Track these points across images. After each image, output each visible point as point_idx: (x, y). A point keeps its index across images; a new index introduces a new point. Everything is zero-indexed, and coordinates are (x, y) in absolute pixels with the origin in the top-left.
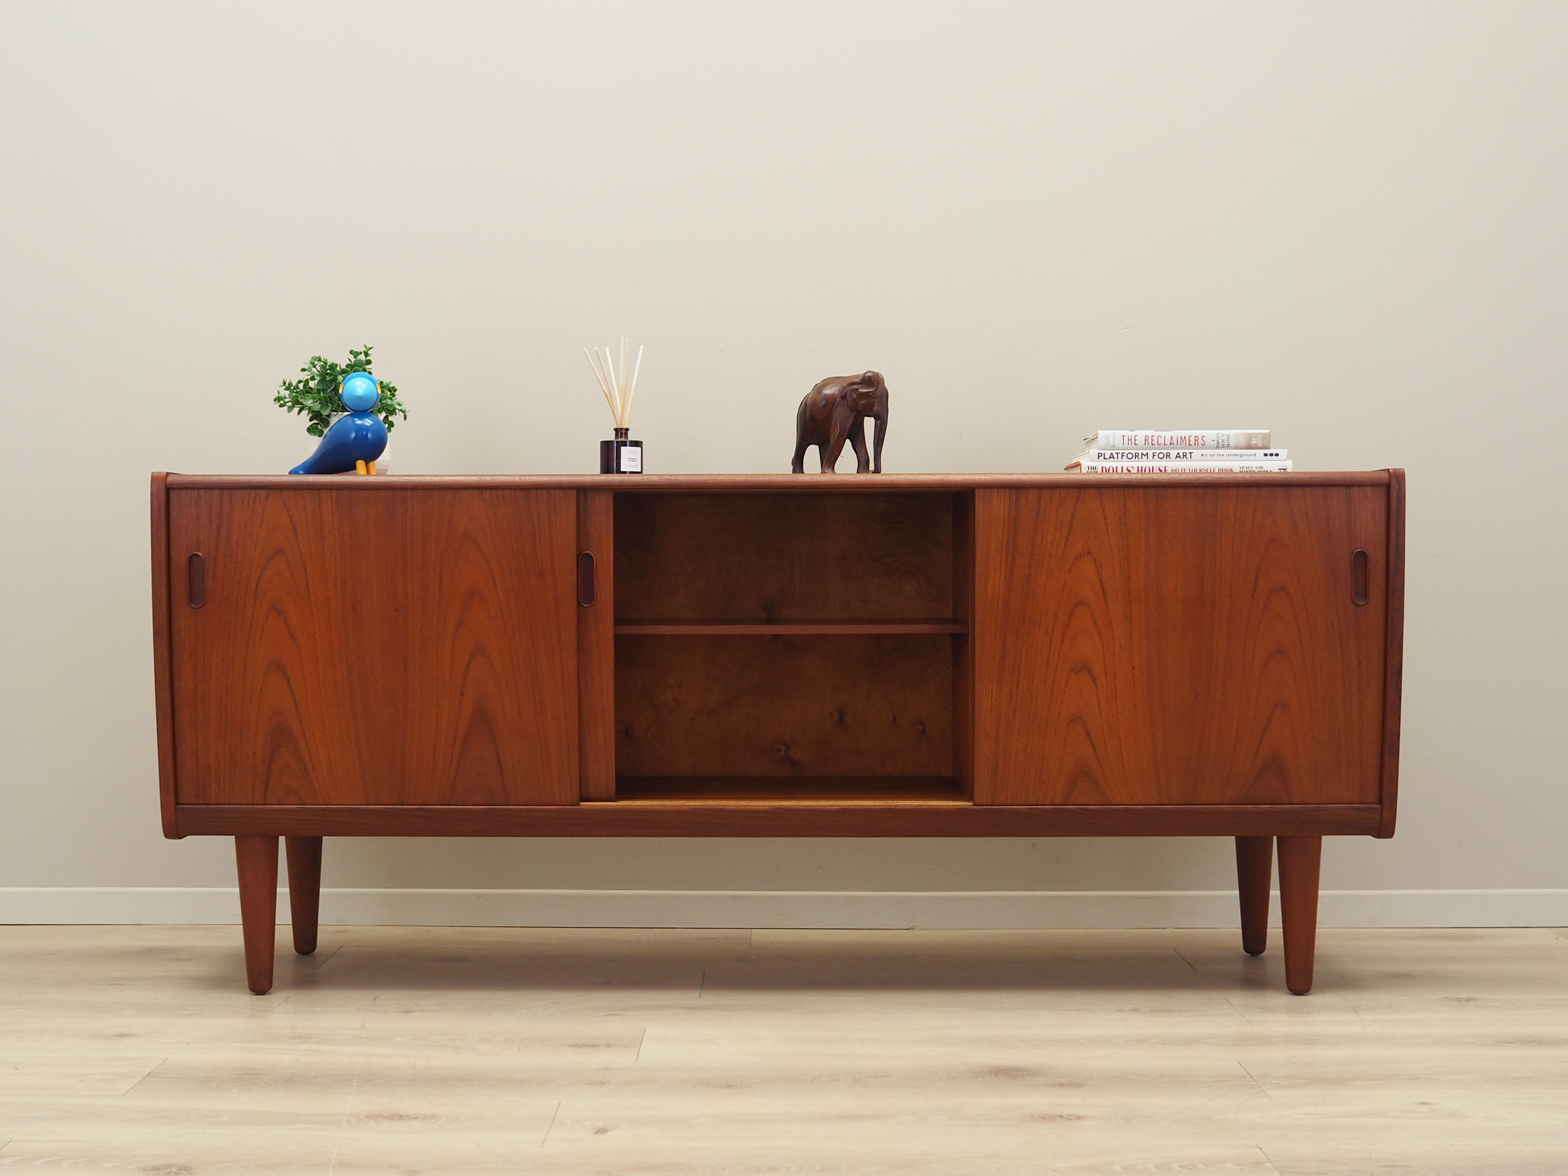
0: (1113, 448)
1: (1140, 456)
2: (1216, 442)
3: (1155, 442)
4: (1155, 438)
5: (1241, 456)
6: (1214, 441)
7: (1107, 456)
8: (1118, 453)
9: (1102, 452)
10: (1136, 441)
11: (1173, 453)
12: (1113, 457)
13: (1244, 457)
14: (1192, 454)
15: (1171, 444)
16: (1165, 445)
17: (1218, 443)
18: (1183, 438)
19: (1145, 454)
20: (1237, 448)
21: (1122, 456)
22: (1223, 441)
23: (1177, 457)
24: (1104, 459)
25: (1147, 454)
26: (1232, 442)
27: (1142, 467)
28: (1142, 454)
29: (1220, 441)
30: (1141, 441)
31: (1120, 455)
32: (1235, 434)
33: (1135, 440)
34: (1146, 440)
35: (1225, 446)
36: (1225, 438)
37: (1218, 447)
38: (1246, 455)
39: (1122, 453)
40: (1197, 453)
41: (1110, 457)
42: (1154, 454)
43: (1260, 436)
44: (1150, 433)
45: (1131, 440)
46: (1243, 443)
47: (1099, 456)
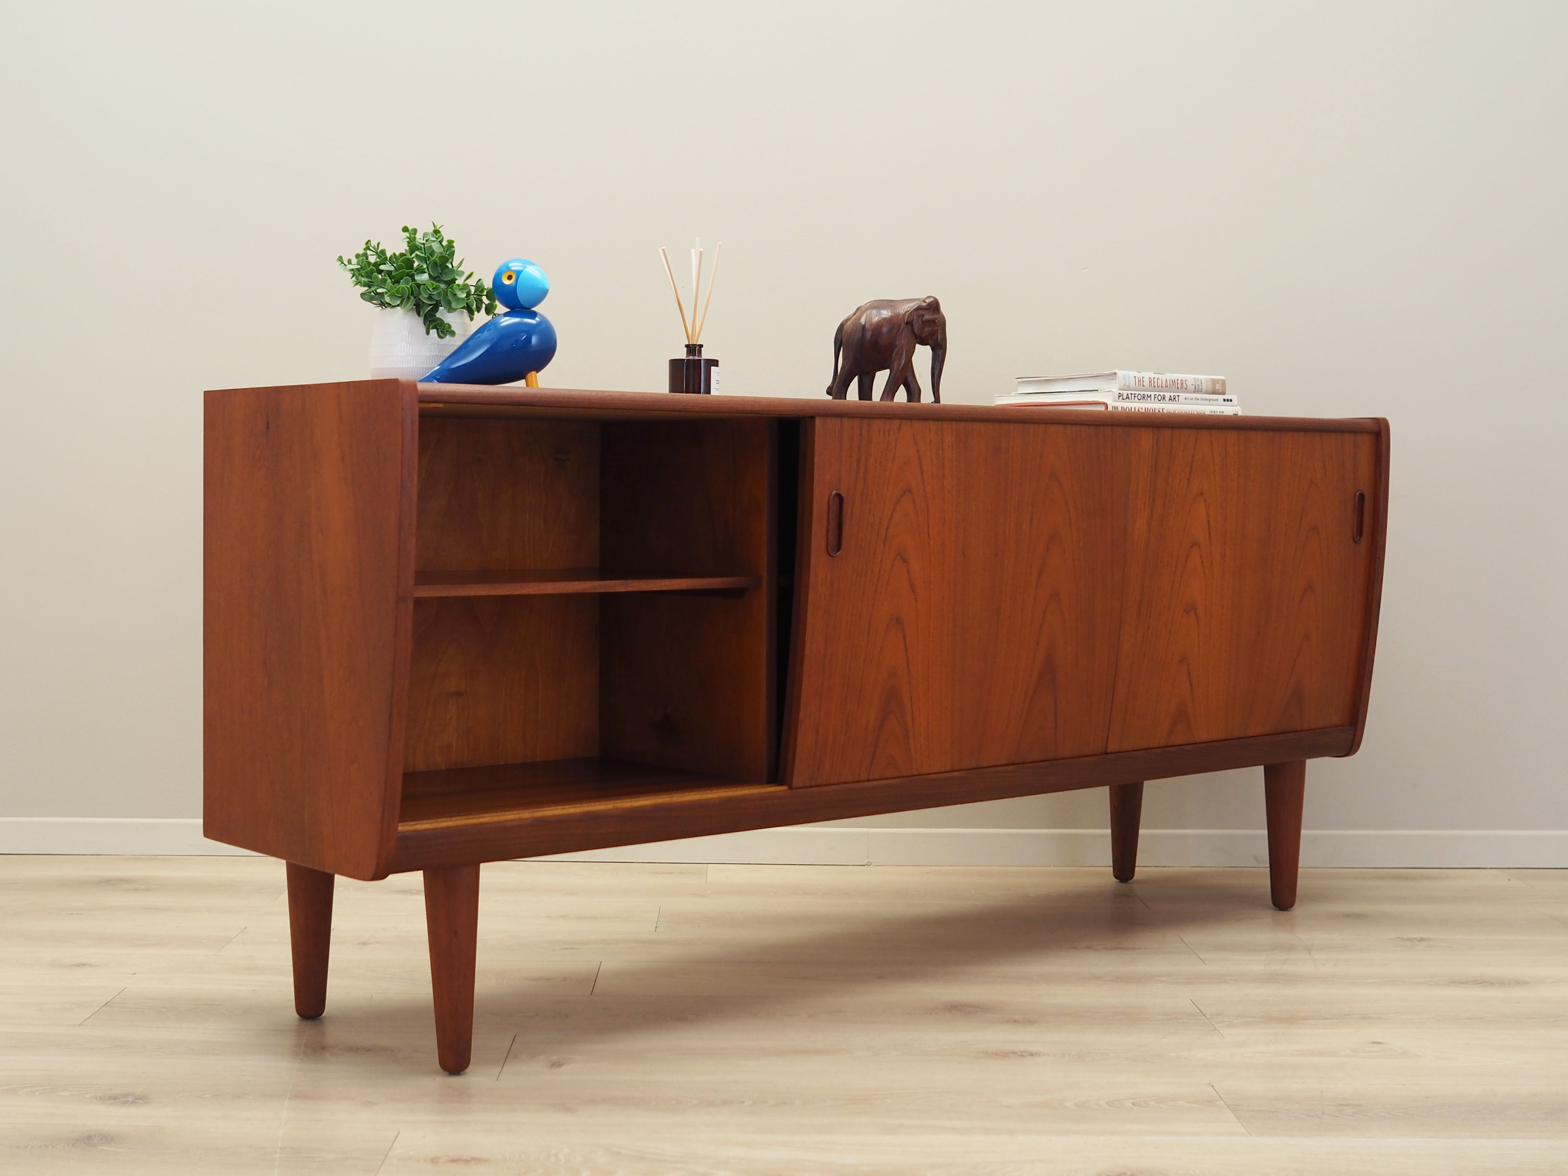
0: (1128, 389)
1: (1146, 398)
2: (1194, 386)
3: (1156, 385)
4: (1156, 380)
5: (1210, 401)
6: (1193, 385)
7: (1125, 397)
8: (1132, 394)
9: (1121, 392)
10: (1144, 383)
11: (1167, 395)
12: (1128, 398)
13: (1211, 401)
14: (1179, 397)
15: (1166, 386)
16: (1162, 387)
17: (1195, 387)
18: (1173, 380)
19: (1149, 395)
20: (1207, 393)
21: (1135, 397)
22: (1198, 386)
23: (1170, 400)
24: (1123, 399)
25: (1151, 395)
26: (1204, 387)
27: (1148, 409)
28: (1147, 395)
29: (1197, 385)
30: (1146, 383)
31: (1133, 396)
32: (1204, 378)
33: (1143, 381)
34: (1150, 382)
35: (1200, 390)
36: (1199, 383)
37: (1194, 392)
38: (1213, 400)
39: (1135, 394)
40: (1183, 396)
41: (1127, 398)
42: (1156, 396)
43: (1220, 382)
44: (1152, 375)
45: (1140, 381)
46: (1210, 388)
47: (1119, 397)
